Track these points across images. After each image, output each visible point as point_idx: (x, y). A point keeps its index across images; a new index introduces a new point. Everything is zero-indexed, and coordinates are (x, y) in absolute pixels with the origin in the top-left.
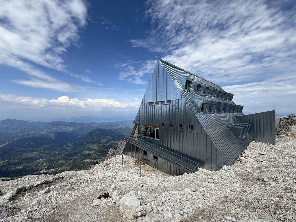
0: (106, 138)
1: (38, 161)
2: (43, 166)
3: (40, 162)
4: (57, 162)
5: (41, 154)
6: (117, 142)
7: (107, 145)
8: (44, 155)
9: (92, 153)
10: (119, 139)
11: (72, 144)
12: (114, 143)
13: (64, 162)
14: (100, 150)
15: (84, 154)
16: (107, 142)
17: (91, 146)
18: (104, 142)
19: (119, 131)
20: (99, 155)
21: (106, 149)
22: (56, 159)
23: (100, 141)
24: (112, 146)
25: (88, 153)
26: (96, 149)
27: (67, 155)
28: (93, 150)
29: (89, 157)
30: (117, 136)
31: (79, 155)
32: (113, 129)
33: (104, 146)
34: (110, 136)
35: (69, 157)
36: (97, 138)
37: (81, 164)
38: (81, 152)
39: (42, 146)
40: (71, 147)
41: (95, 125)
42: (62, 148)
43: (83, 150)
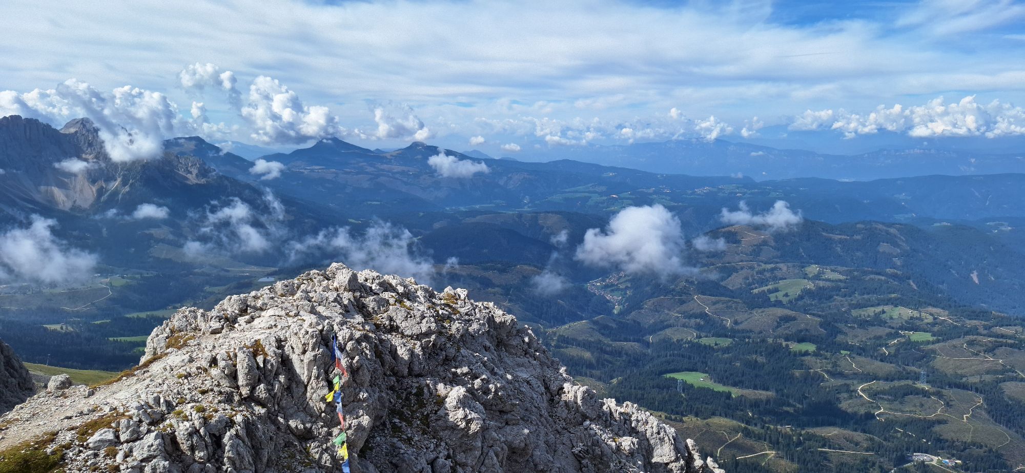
0: (805, 276)
4: (563, 348)
5: (510, 301)
6: (877, 315)
7: (809, 321)
8: (520, 307)
9: (716, 344)
10: (893, 295)
11: (626, 281)
12: (854, 313)
13: (587, 355)
14: (763, 341)
15: (675, 340)
16: (807, 301)
17: (716, 306)
18: (788, 299)
19: (898, 246)
20: (754, 365)
21: (801, 340)
22: (558, 334)
23: (765, 288)
24: (841, 332)
25: (696, 340)
26: (739, 331)
27: (604, 329)
28: (722, 332)
29: (699, 364)
30: (883, 278)
31: (654, 341)
32: (858, 226)
33: (786, 319)
34: (832, 271)
35: (609, 339)
36: (752, 268)
37: (658, 387)
38: (666, 330)
39: (515, 266)
40: (620, 292)
41: (744, 194)
42: (586, 291)
43: (671, 322)
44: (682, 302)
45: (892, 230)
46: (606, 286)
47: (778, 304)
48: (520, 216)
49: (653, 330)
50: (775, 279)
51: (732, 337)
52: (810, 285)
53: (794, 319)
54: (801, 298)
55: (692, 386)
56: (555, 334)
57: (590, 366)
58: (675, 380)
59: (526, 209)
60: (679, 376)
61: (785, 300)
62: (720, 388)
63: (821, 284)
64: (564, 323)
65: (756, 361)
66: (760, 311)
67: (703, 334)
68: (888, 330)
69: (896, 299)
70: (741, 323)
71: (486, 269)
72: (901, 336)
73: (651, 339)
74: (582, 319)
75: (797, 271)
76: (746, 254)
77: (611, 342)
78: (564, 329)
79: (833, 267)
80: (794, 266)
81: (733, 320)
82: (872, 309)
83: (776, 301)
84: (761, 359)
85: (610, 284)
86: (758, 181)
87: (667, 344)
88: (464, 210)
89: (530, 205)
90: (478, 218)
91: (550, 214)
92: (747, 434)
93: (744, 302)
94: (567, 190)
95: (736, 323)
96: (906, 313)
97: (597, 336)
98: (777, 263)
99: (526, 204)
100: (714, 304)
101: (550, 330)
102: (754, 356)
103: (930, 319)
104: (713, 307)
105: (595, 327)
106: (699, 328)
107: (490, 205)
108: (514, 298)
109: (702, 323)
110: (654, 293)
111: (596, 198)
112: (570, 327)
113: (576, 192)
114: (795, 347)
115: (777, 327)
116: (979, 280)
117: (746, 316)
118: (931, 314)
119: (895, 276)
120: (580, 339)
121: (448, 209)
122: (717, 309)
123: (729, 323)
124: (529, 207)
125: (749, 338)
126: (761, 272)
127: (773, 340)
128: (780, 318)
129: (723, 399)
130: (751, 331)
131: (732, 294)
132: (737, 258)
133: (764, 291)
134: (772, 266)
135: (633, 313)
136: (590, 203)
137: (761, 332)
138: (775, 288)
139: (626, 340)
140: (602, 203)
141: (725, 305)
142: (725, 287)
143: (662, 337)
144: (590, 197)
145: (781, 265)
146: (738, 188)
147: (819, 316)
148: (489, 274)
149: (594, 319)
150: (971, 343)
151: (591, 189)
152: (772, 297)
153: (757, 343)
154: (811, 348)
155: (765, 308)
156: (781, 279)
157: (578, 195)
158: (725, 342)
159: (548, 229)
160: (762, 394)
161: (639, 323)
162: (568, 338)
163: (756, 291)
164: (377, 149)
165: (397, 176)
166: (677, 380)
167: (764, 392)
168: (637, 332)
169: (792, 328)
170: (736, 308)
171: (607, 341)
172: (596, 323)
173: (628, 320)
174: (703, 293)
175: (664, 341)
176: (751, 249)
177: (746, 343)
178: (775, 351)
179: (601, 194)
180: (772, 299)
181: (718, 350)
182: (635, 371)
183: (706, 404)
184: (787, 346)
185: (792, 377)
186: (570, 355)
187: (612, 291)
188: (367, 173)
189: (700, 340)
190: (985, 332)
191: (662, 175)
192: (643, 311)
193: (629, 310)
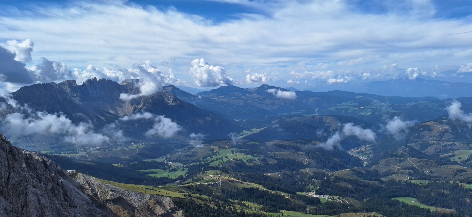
0: (470, 149)
1: (304, 170)
2: (311, 183)
3: (307, 173)
4: (337, 182)
5: (310, 158)
8: (314, 161)
9: (420, 183)
11: (370, 150)
13: (350, 186)
14: (447, 182)
15: (397, 180)
17: (420, 163)
20: (443, 195)
21: (470, 183)
22: (334, 175)
23: (447, 155)
25: (409, 181)
26: (433, 177)
27: (359, 174)
28: (424, 178)
29: (411, 193)
31: (386, 181)
33: (461, 171)
35: (361, 179)
36: (439, 144)
37: (389, 204)
38: (392, 175)
39: (312, 141)
40: (366, 155)
41: (433, 106)
42: (348, 155)
43: (395, 171)
44: (401, 161)
46: (359, 153)
47: (455, 163)
48: (314, 117)
49: (385, 175)
50: (453, 150)
51: (430, 180)
53: (465, 171)
54: (469, 160)
55: (407, 205)
56: (333, 175)
57: (352, 192)
58: (398, 201)
59: (316, 114)
60: (401, 199)
61: (459, 161)
62: (423, 206)
64: (337, 170)
65: (444, 193)
66: (445, 166)
67: (413, 178)
70: (434, 172)
71: (297, 143)
73: (384, 179)
74: (347, 168)
75: (465, 146)
76: (436, 137)
77: (362, 181)
78: (337, 173)
80: (463, 143)
81: (429, 171)
83: (454, 161)
84: (447, 192)
85: (361, 151)
86: (440, 99)
87: (392, 182)
88: (286, 115)
89: (318, 112)
90: (293, 118)
91: (329, 117)
93: (436, 162)
94: (337, 105)
95: (431, 172)
97: (355, 177)
98: (454, 141)
99: (316, 112)
100: (419, 162)
101: (330, 173)
102: (443, 190)
104: (418, 164)
106: (410, 174)
107: (299, 112)
108: (311, 157)
109: (412, 172)
110: (385, 156)
111: (352, 109)
112: (340, 172)
113: (342, 106)
114: (466, 186)
115: (455, 175)
117: (437, 169)
120: (346, 178)
121: (279, 114)
122: (420, 165)
123: (427, 173)
124: (318, 113)
125: (439, 180)
126: (445, 146)
127: (453, 182)
128: (457, 170)
129: (425, 212)
130: (440, 177)
131: (429, 157)
132: (431, 138)
133: (447, 156)
134: (451, 143)
135: (374, 166)
136: (349, 111)
137: (446, 178)
138: (453, 155)
139: (370, 180)
140: (356, 111)
141: (425, 163)
142: (425, 154)
143: (390, 179)
144: (349, 108)
145: (456, 143)
146: (430, 103)
148: (299, 145)
149: (353, 168)
151: (350, 104)
152: (452, 159)
153: (444, 183)
155: (448, 165)
156: (456, 150)
157: (343, 107)
158: (426, 182)
159: (328, 124)
161: (377, 171)
162: (340, 177)
164: (247, 88)
165: (255, 100)
166: (399, 201)
167: (449, 210)
168: (376, 175)
169: (464, 176)
170: (431, 165)
171: (360, 180)
172: (354, 170)
173: (372, 169)
174: (412, 157)
175: (391, 180)
176: (438, 134)
177: (437, 183)
178: (455, 188)
179: (355, 107)
180: (452, 161)
181: (421, 187)
182: (376, 196)
183: (416, 214)
184: (462, 185)
185: (465, 202)
186: (341, 186)
187: (362, 154)
188: (242, 99)
189: (411, 181)
191: (387, 97)
192: (379, 165)
193: (372, 164)
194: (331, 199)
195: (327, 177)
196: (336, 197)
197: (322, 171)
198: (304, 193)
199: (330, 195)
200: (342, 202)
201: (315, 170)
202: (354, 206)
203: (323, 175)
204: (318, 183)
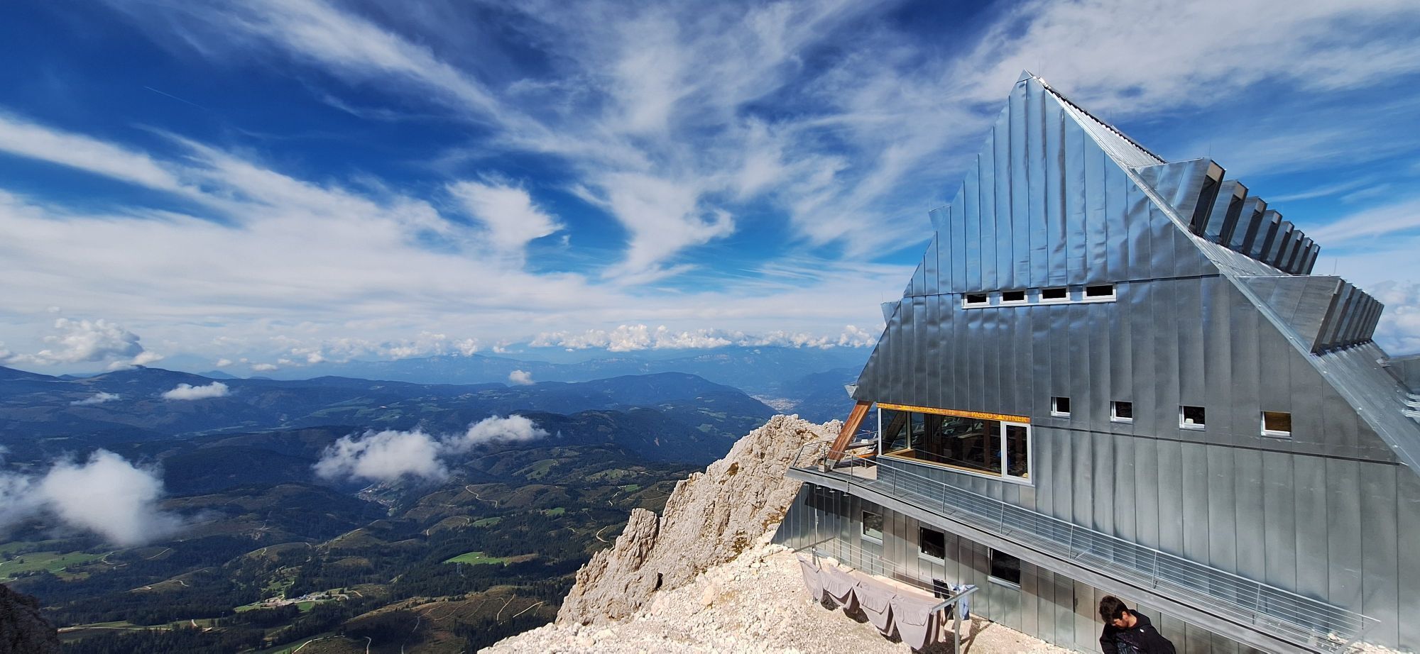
0: (551, 457)
1: (253, 554)
2: (274, 578)
3: (263, 557)
4: (336, 560)
5: (268, 524)
6: (602, 478)
7: (557, 490)
8: (281, 529)
10: (611, 462)
12: (588, 479)
13: (364, 562)
14: (526, 513)
15: (451, 528)
16: (554, 475)
17: (485, 492)
18: (540, 476)
19: (611, 426)
20: (520, 535)
21: (553, 508)
23: (523, 471)
24: (581, 495)
25: (470, 524)
27: (380, 533)
28: (492, 513)
29: (474, 545)
30: (603, 450)
31: (431, 534)
32: (584, 414)
33: (542, 492)
34: (570, 450)
35: (386, 541)
36: (511, 456)
37: (439, 574)
38: (442, 521)
39: (273, 487)
40: (393, 495)
41: (500, 396)
42: (358, 500)
43: (446, 513)
44: (455, 494)
45: (605, 416)
46: (379, 492)
47: (534, 481)
48: (276, 434)
49: (429, 524)
50: (529, 462)
51: (500, 515)
52: (555, 463)
53: (547, 491)
54: (550, 473)
55: (469, 565)
56: (326, 548)
57: (368, 571)
58: (454, 564)
59: (283, 426)
60: (458, 559)
61: (538, 477)
62: (494, 561)
63: (563, 460)
64: (336, 537)
65: (521, 531)
66: (520, 489)
67: (475, 518)
68: (611, 487)
69: (613, 464)
70: (507, 501)
71: (235, 495)
72: (620, 490)
73: (427, 532)
74: (355, 528)
78: (336, 542)
79: (570, 447)
81: (499, 501)
82: (599, 474)
83: (532, 479)
84: (525, 529)
85: (382, 490)
87: (443, 534)
89: (287, 423)
90: (221, 442)
91: (313, 430)
92: (520, 593)
93: (507, 484)
95: (502, 503)
96: (621, 473)
97: (373, 541)
98: (530, 449)
99: (283, 422)
100: (483, 490)
101: (320, 546)
102: (519, 527)
103: (635, 475)
104: (482, 493)
105: (370, 533)
106: (471, 513)
107: (237, 427)
108: (273, 520)
109: (474, 508)
111: (364, 410)
112: (342, 538)
113: (342, 406)
114: (549, 513)
115: (535, 499)
116: (660, 444)
117: (510, 496)
118: (636, 471)
119: (611, 448)
120: (355, 547)
122: (486, 494)
123: (496, 504)
125: (514, 513)
127: (533, 511)
128: (536, 492)
129: (497, 569)
130: (515, 507)
131: (497, 479)
133: (522, 473)
134: (527, 452)
135: (409, 512)
136: (358, 415)
137: (523, 506)
138: (530, 469)
139: (403, 538)
140: (371, 414)
141: (492, 490)
143: (438, 528)
144: (358, 410)
145: (533, 451)
146: (494, 392)
147: (564, 485)
148: (240, 500)
149: (368, 525)
150: (661, 487)
151: (358, 402)
152: (529, 477)
153: (521, 516)
154: (561, 511)
155: (524, 486)
156: (534, 461)
157: (344, 409)
158: (495, 521)
159: (311, 445)
160: (528, 557)
161: (415, 520)
162: (341, 549)
163: (516, 474)
166: (456, 563)
167: (529, 555)
168: (414, 528)
169: (546, 498)
170: (501, 491)
171: (383, 543)
172: (370, 529)
173: (405, 519)
174: (472, 483)
175: (441, 531)
177: (512, 518)
178: (535, 519)
179: (369, 406)
180: (529, 479)
181: (489, 529)
182: (415, 565)
183: (483, 578)
184: (544, 513)
185: (550, 537)
186: (345, 566)
187: (385, 495)
188: (47, 404)
189: (474, 523)
190: (667, 478)
192: (418, 509)
193: (404, 511)
194: (323, 598)
195: (313, 557)
196: (335, 592)
197: (301, 545)
198: (257, 605)
199: (322, 590)
200: (347, 598)
201: (283, 547)
202: (373, 598)
203: (305, 552)
204: (293, 573)
